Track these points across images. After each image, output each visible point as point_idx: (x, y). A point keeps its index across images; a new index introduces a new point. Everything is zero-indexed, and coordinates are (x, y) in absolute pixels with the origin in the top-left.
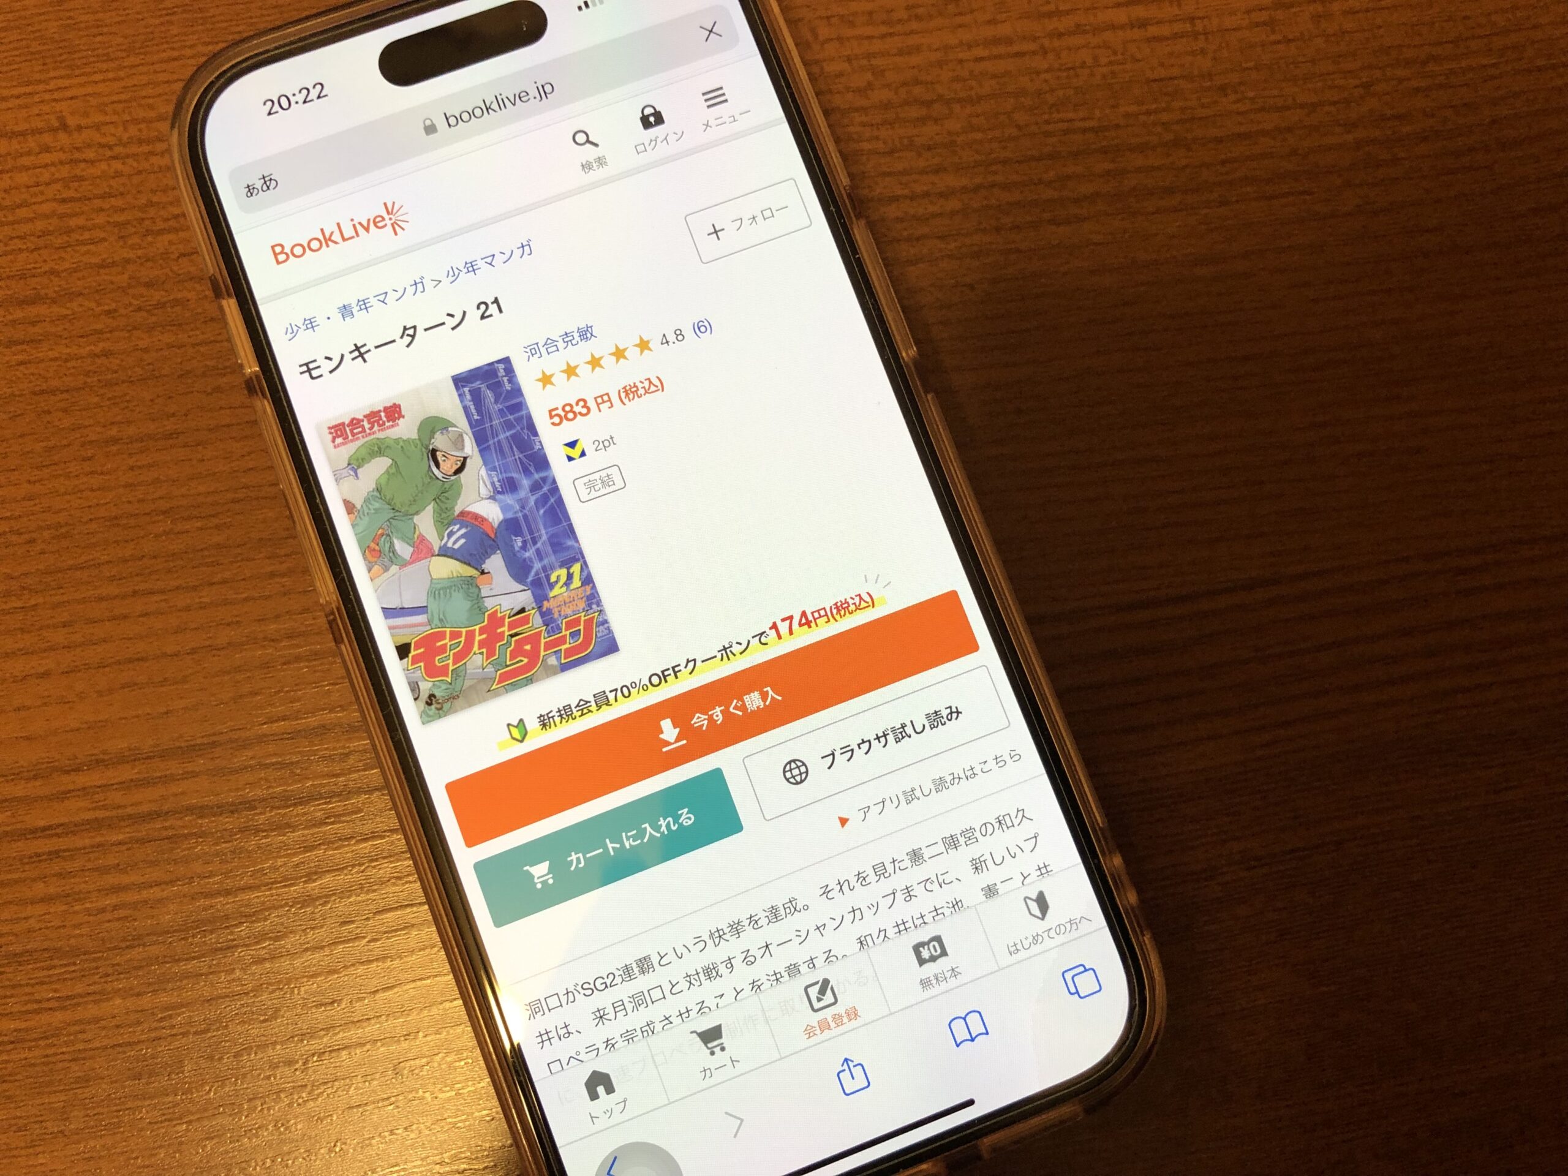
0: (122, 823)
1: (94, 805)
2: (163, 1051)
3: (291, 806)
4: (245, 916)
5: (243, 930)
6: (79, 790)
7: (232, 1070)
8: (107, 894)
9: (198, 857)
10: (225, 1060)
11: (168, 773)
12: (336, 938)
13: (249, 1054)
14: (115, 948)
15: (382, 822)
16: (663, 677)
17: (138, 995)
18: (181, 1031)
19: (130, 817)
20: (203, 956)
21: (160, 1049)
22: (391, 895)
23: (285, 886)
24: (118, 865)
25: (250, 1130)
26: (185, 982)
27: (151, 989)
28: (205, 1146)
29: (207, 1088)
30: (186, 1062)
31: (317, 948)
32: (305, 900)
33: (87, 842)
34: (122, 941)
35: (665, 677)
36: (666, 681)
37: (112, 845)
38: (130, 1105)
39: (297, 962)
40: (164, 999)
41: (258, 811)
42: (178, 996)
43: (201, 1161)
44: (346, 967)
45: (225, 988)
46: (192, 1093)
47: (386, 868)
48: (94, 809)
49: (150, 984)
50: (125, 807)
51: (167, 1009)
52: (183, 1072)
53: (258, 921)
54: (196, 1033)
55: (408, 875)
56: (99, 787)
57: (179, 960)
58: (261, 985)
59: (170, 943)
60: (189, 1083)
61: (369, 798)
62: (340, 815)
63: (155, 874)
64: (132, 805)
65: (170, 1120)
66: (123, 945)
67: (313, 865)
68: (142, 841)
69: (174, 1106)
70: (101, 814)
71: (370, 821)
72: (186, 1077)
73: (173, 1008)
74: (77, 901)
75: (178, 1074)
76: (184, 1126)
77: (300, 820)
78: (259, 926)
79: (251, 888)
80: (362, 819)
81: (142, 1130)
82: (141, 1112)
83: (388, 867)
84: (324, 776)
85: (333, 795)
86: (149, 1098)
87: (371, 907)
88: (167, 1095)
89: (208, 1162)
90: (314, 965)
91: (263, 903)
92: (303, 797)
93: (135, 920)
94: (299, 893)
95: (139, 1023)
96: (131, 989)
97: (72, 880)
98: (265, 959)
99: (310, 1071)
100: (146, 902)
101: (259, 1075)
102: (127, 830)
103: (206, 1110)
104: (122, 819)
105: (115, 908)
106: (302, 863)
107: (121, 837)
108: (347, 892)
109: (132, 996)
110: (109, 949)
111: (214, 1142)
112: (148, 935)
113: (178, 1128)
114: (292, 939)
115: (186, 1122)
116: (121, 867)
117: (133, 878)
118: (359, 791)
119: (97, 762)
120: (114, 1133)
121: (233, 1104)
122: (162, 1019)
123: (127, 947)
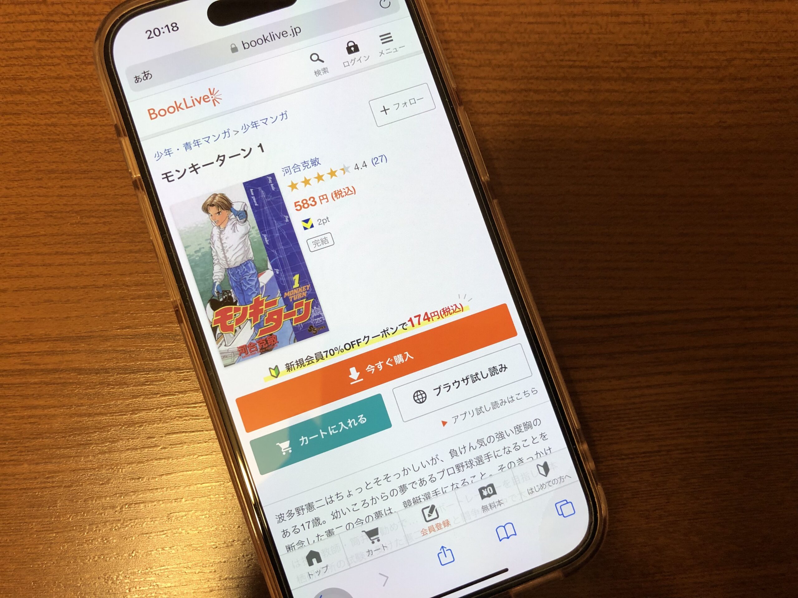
0: (37, 373)
1: (23, 362)
2: (47, 494)
3: (127, 374)
4: (98, 429)
5: (96, 436)
6: (16, 353)
7: (83, 508)
8: (26, 410)
9: (76, 395)
10: (79, 503)
11: (64, 349)
12: (144, 445)
13: (92, 501)
14: (27, 438)
15: (175, 387)
16: (352, 345)
17: (37, 464)
18: (58, 485)
19: (42, 370)
20: (74, 447)
21: (45, 493)
22: (176, 426)
23: (120, 415)
24: (33, 395)
25: (89, 540)
26: (62, 460)
27: (44, 461)
28: (64, 546)
29: (69, 516)
30: (59, 501)
31: (134, 449)
32: (130, 424)
33: (18, 381)
34: (31, 435)
35: (353, 345)
36: (353, 348)
37: (31, 384)
38: (27, 520)
39: (123, 455)
40: (50, 467)
41: (110, 375)
42: (58, 466)
43: (61, 554)
44: (148, 460)
45: (83, 465)
46: (60, 518)
47: (174, 411)
48: (24, 364)
49: (43, 459)
50: (39, 365)
51: (50, 473)
52: (56, 506)
53: (104, 431)
54: (65, 487)
55: (186, 416)
56: (27, 353)
57: (60, 448)
58: (103, 465)
59: (56, 438)
60: (59, 513)
61: (169, 374)
62: (153, 381)
63: (52, 402)
64: (44, 364)
65: (46, 531)
66: (31, 437)
67: (136, 405)
68: (47, 384)
69: (50, 524)
70: (27, 367)
71: (169, 386)
72: (58, 509)
73: (55, 472)
74: (10, 411)
75: (54, 507)
76: (54, 535)
77: (132, 381)
78: (104, 435)
79: (101, 414)
80: (164, 384)
81: (32, 534)
82: (32, 525)
83: (175, 411)
84: (146, 360)
85: (149, 371)
86: (37, 518)
87: (164, 431)
88: (47, 517)
89: (64, 555)
90: (131, 458)
91: (108, 422)
92: (135, 370)
93: (39, 424)
94: (127, 419)
95: (36, 478)
96: (33, 460)
97: (7, 400)
98: (106, 452)
99: (124, 512)
100: (46, 416)
101: (97, 512)
102: (40, 377)
103: (66, 527)
104: (37, 371)
105: (30, 417)
106: (131, 404)
107: (36, 380)
108: (152, 422)
109: (34, 464)
110: (24, 438)
111: (69, 544)
112: (45, 433)
113: (51, 535)
114: (121, 443)
115: (55, 533)
116: (35, 396)
117: (41, 402)
118: (165, 370)
119: (28, 339)
120: (16, 535)
121: (81, 525)
122: (48, 478)
123: (34, 438)
